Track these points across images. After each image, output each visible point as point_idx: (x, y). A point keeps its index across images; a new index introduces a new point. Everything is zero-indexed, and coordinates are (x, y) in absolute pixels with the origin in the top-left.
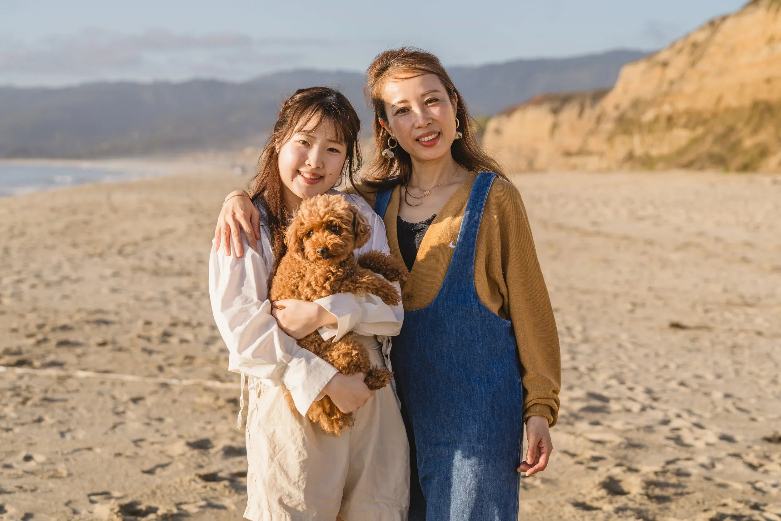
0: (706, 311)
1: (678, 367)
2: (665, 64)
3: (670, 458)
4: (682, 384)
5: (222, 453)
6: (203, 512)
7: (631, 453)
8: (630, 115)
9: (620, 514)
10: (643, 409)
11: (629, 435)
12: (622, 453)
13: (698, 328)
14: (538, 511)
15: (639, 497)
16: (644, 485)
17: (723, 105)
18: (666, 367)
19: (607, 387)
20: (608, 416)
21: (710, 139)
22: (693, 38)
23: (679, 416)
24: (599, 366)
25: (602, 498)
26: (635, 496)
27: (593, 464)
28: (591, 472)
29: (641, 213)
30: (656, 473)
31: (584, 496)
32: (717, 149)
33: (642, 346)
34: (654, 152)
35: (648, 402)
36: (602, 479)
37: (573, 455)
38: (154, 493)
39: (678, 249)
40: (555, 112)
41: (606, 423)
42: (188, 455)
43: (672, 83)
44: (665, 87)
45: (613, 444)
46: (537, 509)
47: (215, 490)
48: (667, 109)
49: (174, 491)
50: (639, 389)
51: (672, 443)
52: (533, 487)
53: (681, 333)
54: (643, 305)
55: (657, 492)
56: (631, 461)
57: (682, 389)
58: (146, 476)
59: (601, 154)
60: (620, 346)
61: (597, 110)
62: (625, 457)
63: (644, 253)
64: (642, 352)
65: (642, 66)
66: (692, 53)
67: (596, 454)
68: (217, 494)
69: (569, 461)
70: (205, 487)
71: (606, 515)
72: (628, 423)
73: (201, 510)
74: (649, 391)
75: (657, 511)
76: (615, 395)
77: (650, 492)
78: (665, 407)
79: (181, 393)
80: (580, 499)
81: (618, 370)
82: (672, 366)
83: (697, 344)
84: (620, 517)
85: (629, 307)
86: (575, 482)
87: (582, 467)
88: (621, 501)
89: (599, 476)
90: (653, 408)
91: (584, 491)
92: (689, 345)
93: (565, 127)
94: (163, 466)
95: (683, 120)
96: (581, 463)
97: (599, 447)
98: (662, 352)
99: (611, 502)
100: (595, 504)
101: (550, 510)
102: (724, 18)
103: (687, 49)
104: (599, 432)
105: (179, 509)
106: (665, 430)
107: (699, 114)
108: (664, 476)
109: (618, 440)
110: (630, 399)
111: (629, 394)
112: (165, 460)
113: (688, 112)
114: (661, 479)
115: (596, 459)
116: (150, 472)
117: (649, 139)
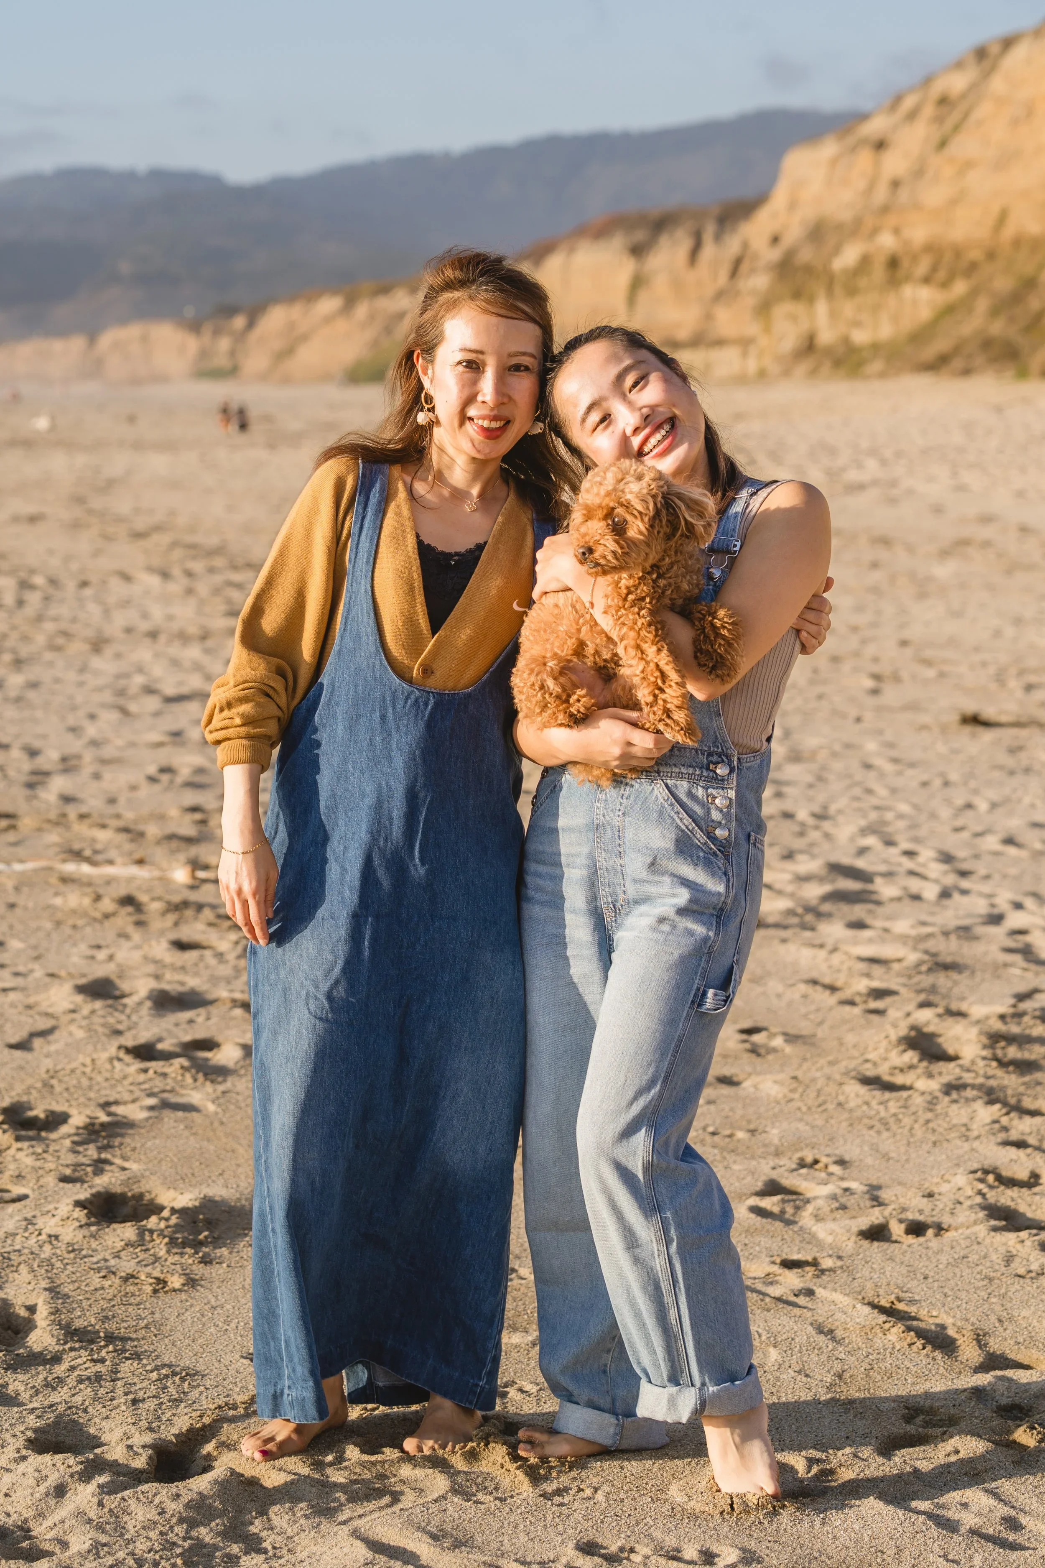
0: (1029, 688)
1: (994, 806)
2: (880, 145)
3: (1022, 988)
4: (1009, 841)
5: (149, 1004)
6: (159, 1119)
7: (942, 980)
8: (806, 255)
9: (954, 1095)
10: (945, 894)
11: (931, 945)
12: (927, 981)
13: (1017, 725)
14: (796, 1096)
15: (981, 1063)
16: (985, 1040)
17: (1009, 232)
18: (969, 806)
19: (862, 851)
20: (880, 910)
21: (982, 305)
22: (938, 87)
23: (1018, 906)
24: (833, 809)
25: (911, 1067)
26: (973, 1062)
27: (874, 1004)
28: (874, 1018)
29: (853, 475)
30: (1002, 1017)
31: (875, 1064)
32: (997, 328)
33: (912, 765)
34: (860, 337)
35: (950, 879)
36: (903, 1031)
37: (832, 989)
38: (48, 1086)
39: (945, 554)
40: (638, 251)
41: (879, 923)
42: (85, 1011)
43: (896, 184)
44: (881, 194)
45: (905, 964)
46: (793, 1091)
47: (165, 1075)
48: (887, 241)
49: (85, 1082)
50: (926, 854)
51: (1018, 958)
52: (774, 1050)
53: (987, 736)
54: (896, 678)
55: (1013, 1052)
56: (945, 997)
57: (1012, 851)
58: (18, 1054)
59: (745, 343)
60: (868, 766)
61: (733, 245)
62: (933, 989)
63: (875, 565)
64: (914, 777)
65: (829, 148)
66: (939, 120)
67: (876, 984)
68: (170, 1083)
69: (829, 1000)
70: (145, 1071)
71: (929, 1098)
72: (924, 924)
73: (152, 1114)
74: (947, 858)
75: (1022, 1089)
76: (883, 868)
77: (999, 1053)
78: (986, 888)
79: (17, 889)
80: (871, 1072)
81: (873, 816)
82: (983, 806)
83: (1024, 758)
84: (955, 1101)
85: (869, 683)
86: (850, 1039)
87: (857, 1011)
88: (948, 1072)
89: (895, 1026)
90: (964, 892)
91: (871, 1056)
92: (1010, 762)
93: (660, 284)
94: (44, 1034)
95: (923, 267)
96: (851, 1003)
97: (877, 970)
98: (954, 776)
99: (930, 1076)
100: (899, 1080)
101: (819, 1093)
102: (1008, 43)
103: (929, 110)
104: (870, 941)
105: (109, 1114)
106: (998, 932)
107: (958, 252)
108: (1019, 1024)
109: (913, 957)
110: (912, 873)
111: (908, 864)
112: (43, 1024)
113: (931, 248)
114: (1015, 1029)
115: (879, 994)
116: (23, 1046)
117: (848, 308)
